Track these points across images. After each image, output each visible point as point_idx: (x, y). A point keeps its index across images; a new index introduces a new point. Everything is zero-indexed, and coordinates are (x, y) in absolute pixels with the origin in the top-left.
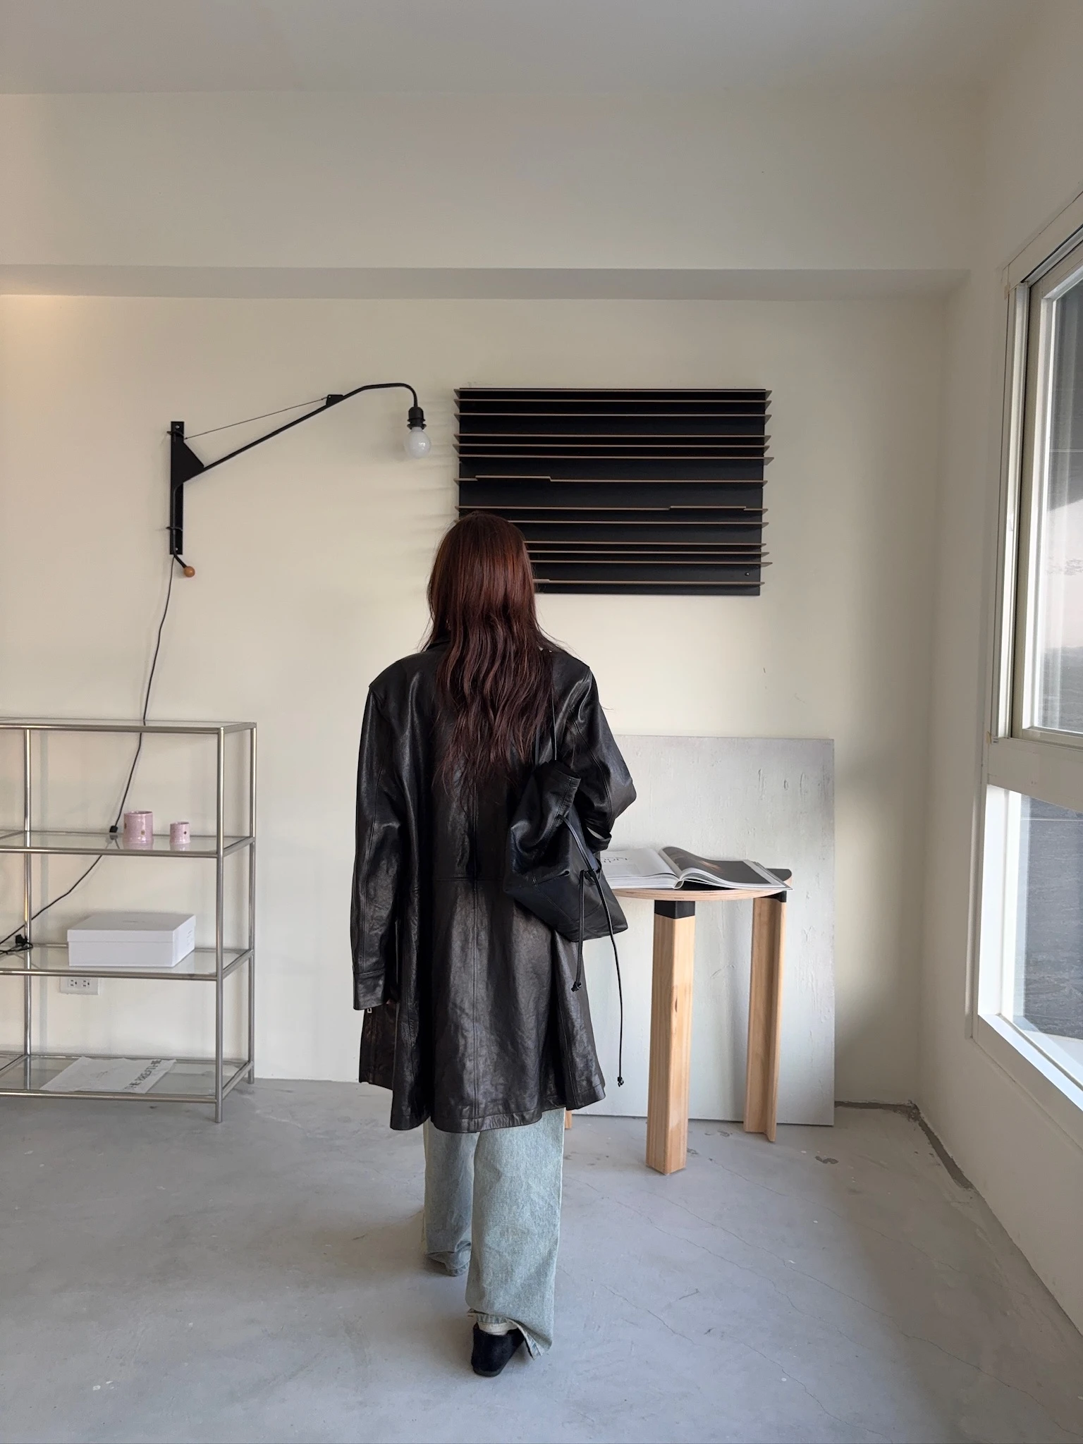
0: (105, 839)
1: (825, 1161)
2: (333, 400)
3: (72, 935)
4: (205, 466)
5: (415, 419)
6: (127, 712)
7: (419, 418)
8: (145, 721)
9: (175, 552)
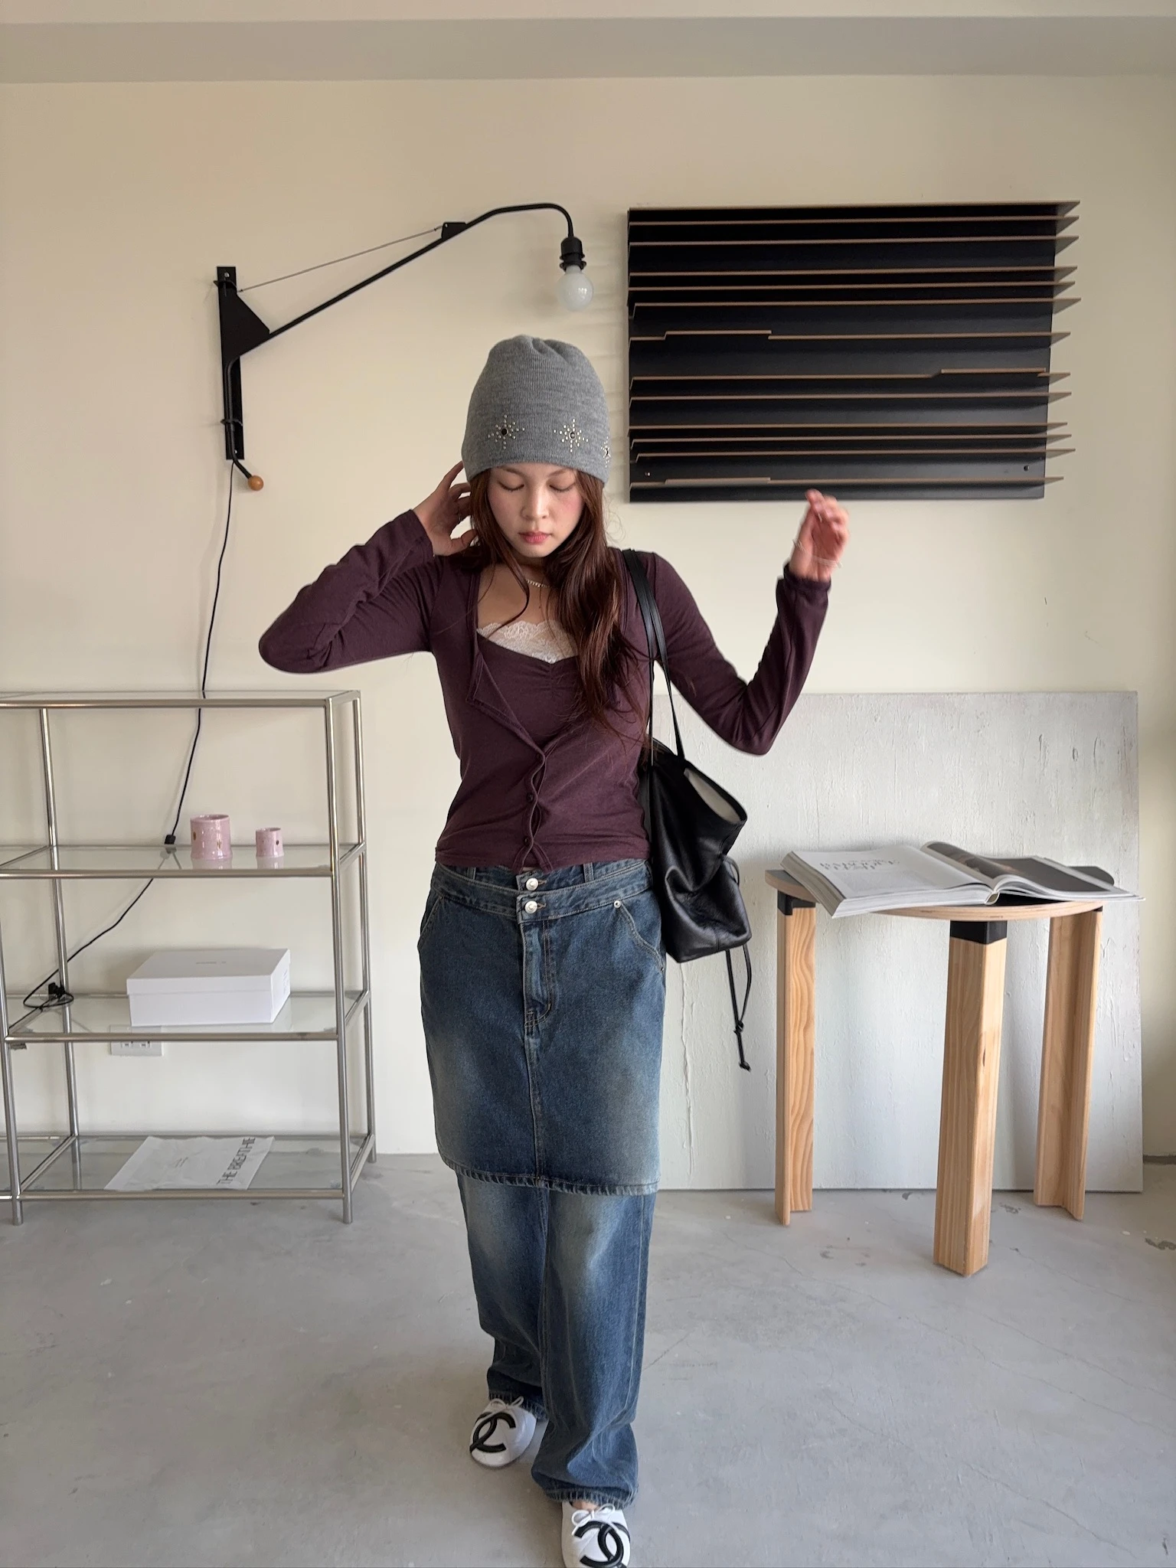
0: (159, 852)
1: (1162, 1245)
2: (451, 230)
3: (133, 986)
4: (271, 331)
5: (569, 254)
6: (181, 681)
7: (574, 253)
8: (204, 693)
9: (235, 456)
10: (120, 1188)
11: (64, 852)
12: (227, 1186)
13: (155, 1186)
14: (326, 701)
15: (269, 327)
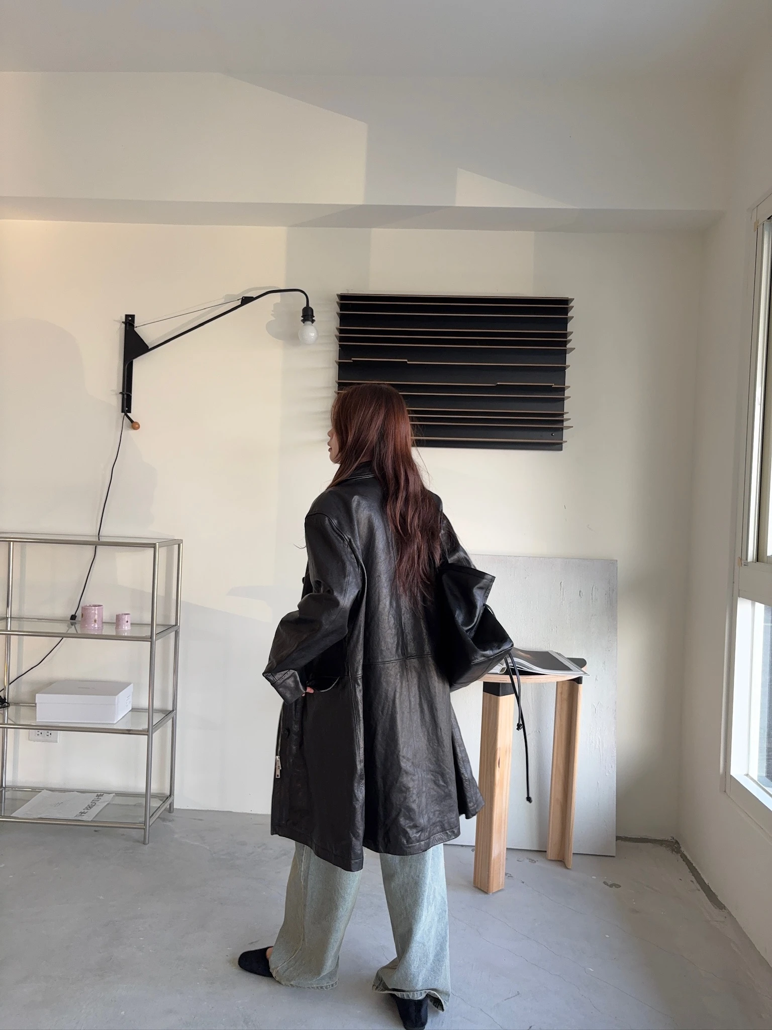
0: (65, 624)
1: (611, 886)
2: (246, 300)
3: (39, 698)
4: (150, 348)
5: (306, 315)
6: (86, 530)
7: (309, 315)
8: (99, 537)
9: (125, 411)
10: (19, 817)
11: (15, 623)
12: (80, 818)
13: (39, 816)
14: (155, 544)
15: (148, 345)
